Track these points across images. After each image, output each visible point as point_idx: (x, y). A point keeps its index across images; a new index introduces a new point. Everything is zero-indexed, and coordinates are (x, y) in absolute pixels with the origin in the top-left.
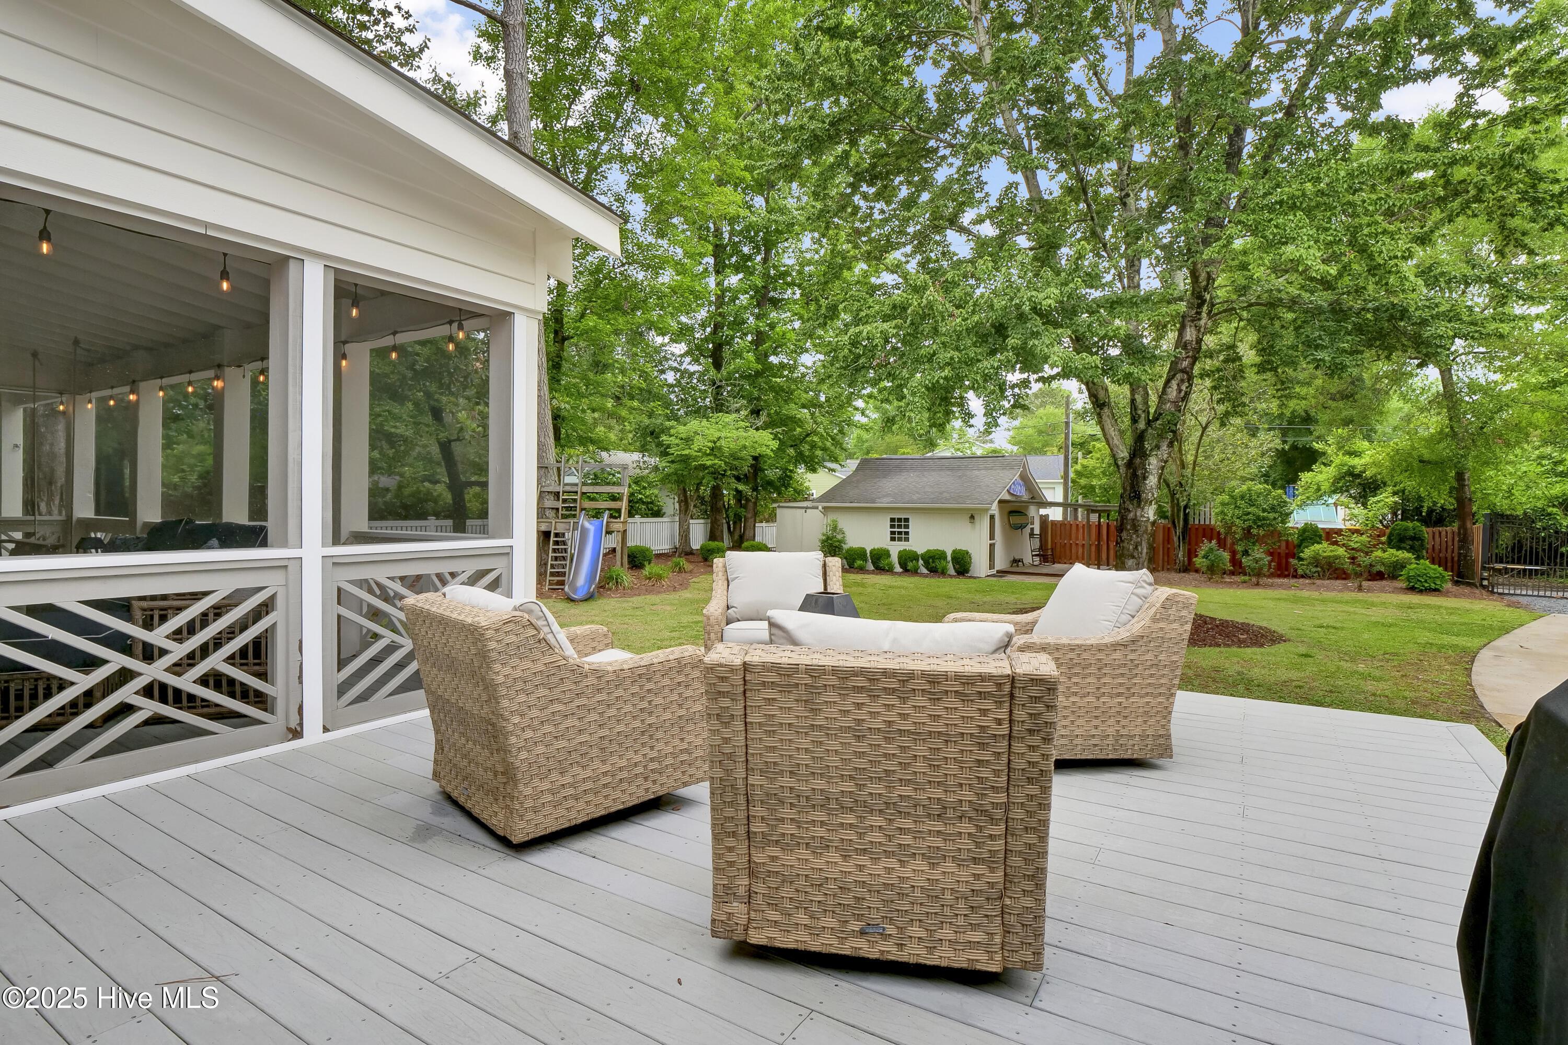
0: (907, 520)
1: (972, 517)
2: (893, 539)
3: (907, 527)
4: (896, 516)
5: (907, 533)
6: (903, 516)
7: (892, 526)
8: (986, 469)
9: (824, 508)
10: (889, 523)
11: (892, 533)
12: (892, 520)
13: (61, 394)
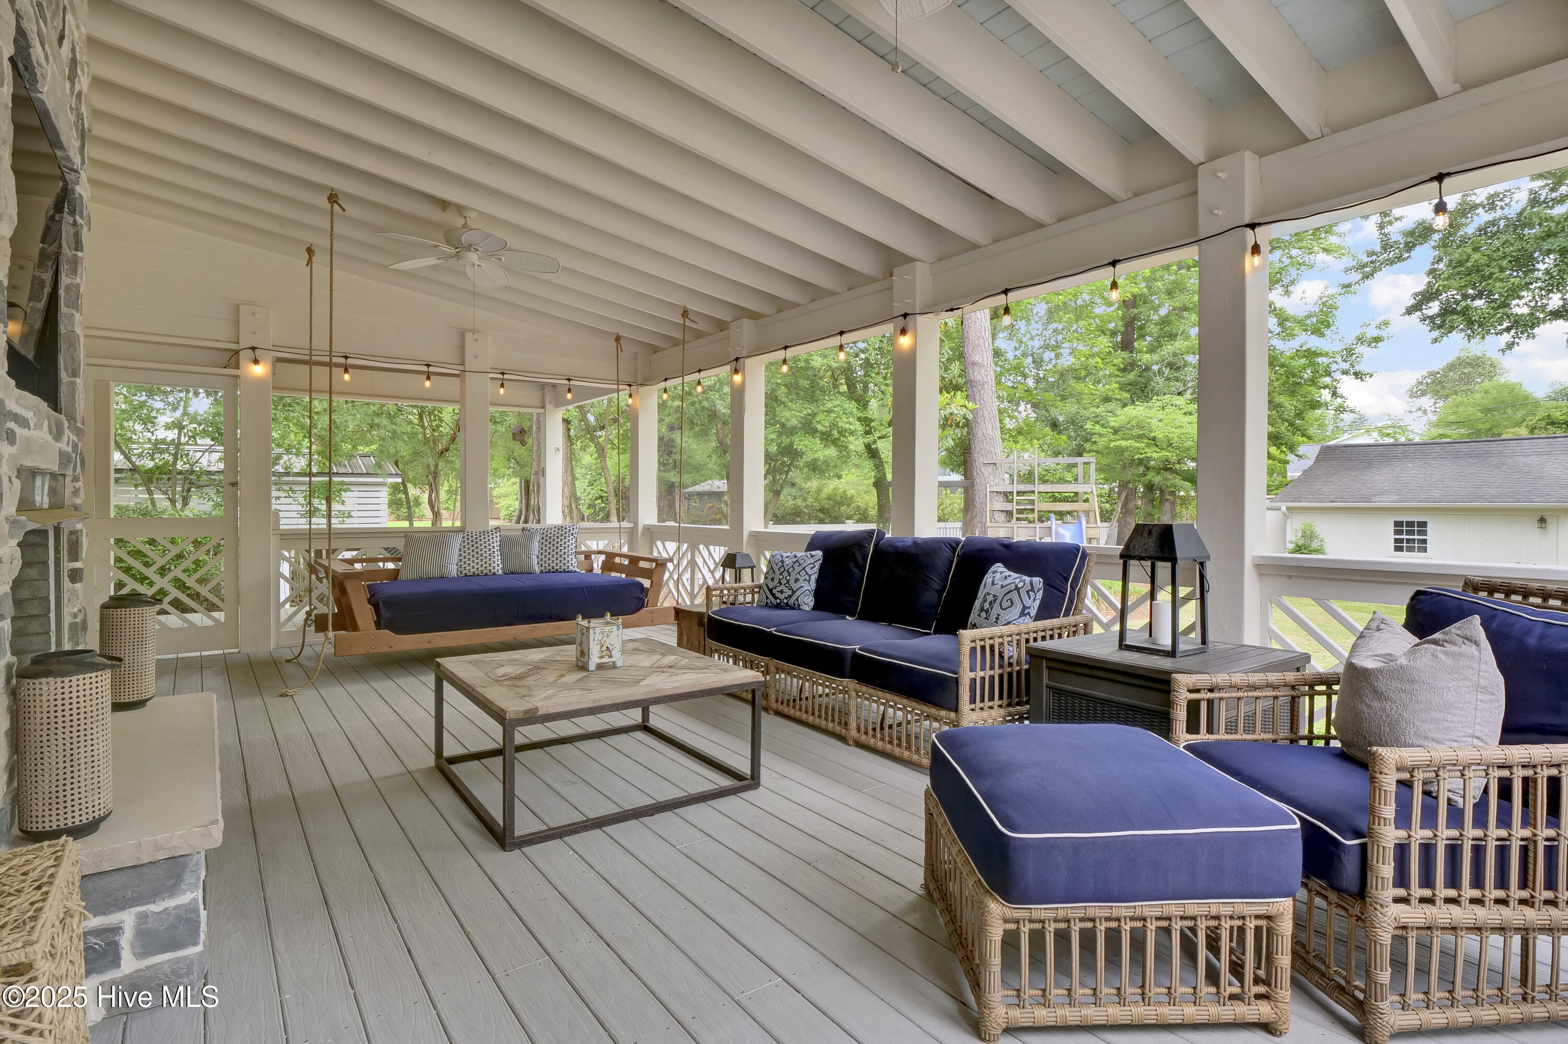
0: (1424, 524)
1: (1542, 520)
2: (1398, 549)
3: (1425, 533)
4: (1405, 518)
5: (1425, 541)
6: (1416, 519)
7: (1397, 532)
8: (1539, 454)
9: (1288, 508)
10: (1392, 528)
11: (1396, 541)
12: (1398, 524)
13: (630, 385)
